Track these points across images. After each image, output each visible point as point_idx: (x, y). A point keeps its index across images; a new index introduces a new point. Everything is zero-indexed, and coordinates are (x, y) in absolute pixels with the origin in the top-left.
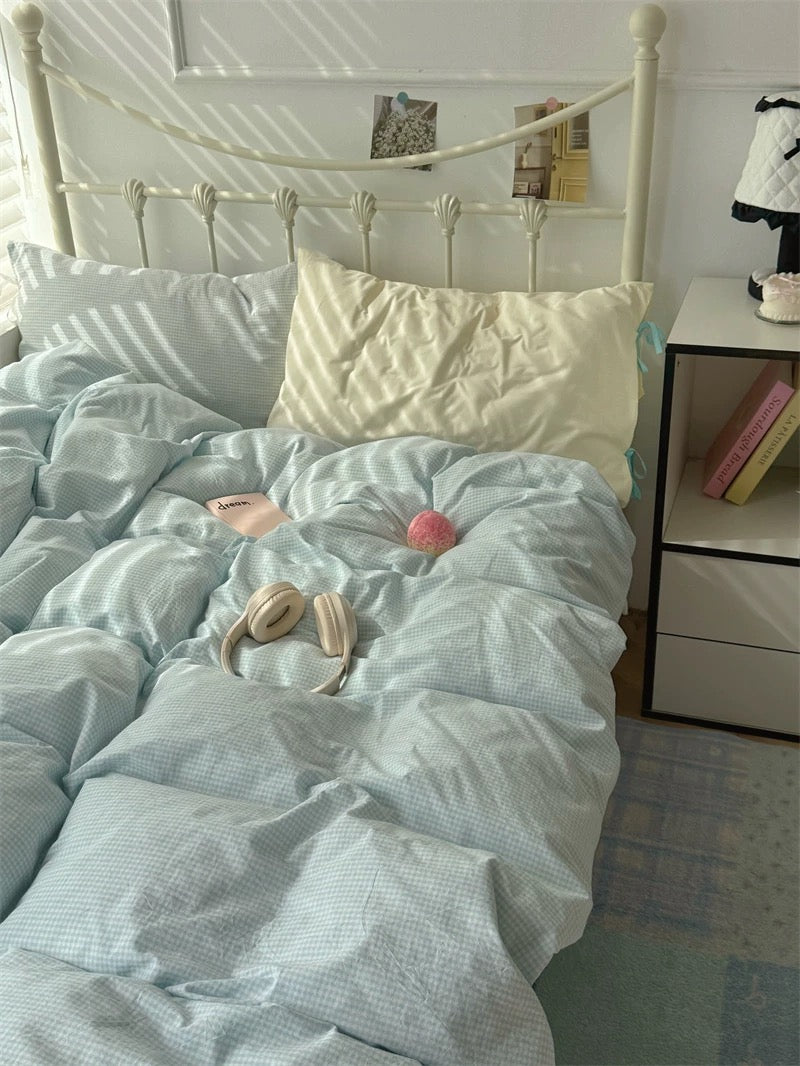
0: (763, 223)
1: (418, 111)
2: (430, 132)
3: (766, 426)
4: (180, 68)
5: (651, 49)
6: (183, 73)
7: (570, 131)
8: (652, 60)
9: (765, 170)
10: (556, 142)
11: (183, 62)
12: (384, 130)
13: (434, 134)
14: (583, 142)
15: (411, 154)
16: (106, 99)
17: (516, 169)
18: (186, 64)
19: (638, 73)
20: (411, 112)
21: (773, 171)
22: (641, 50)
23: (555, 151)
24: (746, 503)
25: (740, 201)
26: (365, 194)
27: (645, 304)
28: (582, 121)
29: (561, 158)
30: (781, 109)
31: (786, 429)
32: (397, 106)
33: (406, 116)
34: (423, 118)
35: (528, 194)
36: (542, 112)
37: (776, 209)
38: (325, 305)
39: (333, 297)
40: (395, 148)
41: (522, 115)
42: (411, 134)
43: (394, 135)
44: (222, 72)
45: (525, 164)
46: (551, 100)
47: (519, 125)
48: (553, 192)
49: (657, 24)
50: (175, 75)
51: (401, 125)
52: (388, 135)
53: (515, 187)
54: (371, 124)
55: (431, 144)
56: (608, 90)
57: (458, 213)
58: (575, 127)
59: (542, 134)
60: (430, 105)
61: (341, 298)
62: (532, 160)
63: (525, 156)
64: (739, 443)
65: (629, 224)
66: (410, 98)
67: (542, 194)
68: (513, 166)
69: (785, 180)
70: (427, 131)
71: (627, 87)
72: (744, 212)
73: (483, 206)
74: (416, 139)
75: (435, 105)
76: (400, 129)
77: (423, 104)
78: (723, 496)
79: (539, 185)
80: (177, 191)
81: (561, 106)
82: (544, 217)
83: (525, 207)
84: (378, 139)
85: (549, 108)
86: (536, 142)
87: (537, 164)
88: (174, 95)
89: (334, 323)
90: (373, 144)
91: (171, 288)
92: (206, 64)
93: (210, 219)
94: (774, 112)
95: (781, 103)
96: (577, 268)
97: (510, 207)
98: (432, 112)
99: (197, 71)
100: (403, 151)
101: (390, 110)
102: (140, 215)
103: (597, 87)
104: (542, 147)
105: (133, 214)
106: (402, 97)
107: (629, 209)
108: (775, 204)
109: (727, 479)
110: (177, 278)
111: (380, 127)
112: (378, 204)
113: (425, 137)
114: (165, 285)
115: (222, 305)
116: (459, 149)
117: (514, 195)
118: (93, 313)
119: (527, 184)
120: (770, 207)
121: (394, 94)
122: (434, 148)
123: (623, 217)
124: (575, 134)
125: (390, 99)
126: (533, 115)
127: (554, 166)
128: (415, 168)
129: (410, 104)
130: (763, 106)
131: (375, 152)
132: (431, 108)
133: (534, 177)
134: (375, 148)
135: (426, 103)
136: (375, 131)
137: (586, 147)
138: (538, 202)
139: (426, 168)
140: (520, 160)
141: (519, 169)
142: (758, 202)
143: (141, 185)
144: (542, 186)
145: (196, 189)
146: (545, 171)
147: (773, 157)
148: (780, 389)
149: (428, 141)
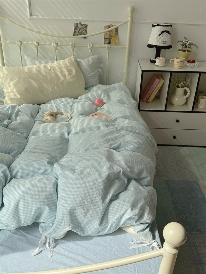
0: (154, 48)
1: (84, 26)
2: (86, 31)
3: (155, 87)
4: (30, 16)
5: (132, 15)
6: (31, 17)
7: (115, 31)
8: (132, 17)
9: (155, 38)
10: (112, 33)
11: (31, 15)
12: (76, 30)
13: (87, 31)
14: (117, 33)
15: (82, 35)
18: (32, 15)
19: (129, 19)
20: (82, 26)
21: (157, 38)
22: (130, 15)
23: (112, 35)
24: (151, 102)
25: (150, 44)
26: (73, 43)
28: (117, 29)
29: (113, 36)
30: (158, 26)
31: (159, 87)
32: (79, 25)
34: (85, 28)
35: (107, 43)
36: (109, 27)
37: (157, 45)
40: (78, 34)
41: (105, 28)
42: (82, 31)
43: (78, 31)
44: (41, 17)
45: (106, 37)
46: (111, 25)
47: (104, 30)
48: (112, 43)
49: (133, 10)
50: (29, 17)
52: (77, 31)
53: (104, 42)
54: (73, 29)
56: (122, 23)
57: (93, 47)
59: (109, 31)
60: (86, 25)
62: (107, 37)
63: (106, 36)
64: (150, 91)
65: (127, 50)
66: (82, 23)
67: (110, 43)
68: (103, 38)
69: (159, 40)
70: (85, 30)
71: (127, 22)
72: (150, 46)
73: (98, 46)
74: (83, 32)
75: (87, 25)
76: (80, 30)
77: (84, 25)
78: (147, 102)
81: (113, 26)
82: (111, 48)
83: (107, 46)
85: (110, 26)
86: (108, 33)
87: (108, 38)
88: (29, 22)
90: (74, 33)
92: (37, 16)
93: (37, 49)
94: (156, 27)
95: (158, 25)
97: (104, 46)
98: (87, 26)
99: (35, 17)
100: (80, 34)
101: (77, 26)
102: (20, 48)
103: (120, 22)
105: (19, 48)
106: (80, 23)
107: (127, 46)
108: (157, 44)
109: (147, 98)
111: (75, 29)
112: (76, 45)
116: (93, 34)
120: (156, 45)
121: (79, 23)
122: (87, 34)
123: (126, 48)
125: (78, 24)
126: (107, 28)
127: (112, 38)
128: (83, 38)
129: (82, 25)
130: (153, 26)
131: (74, 34)
132: (86, 26)
133: (108, 40)
135: (85, 25)
136: (74, 30)
137: (118, 34)
138: (109, 45)
139: (85, 38)
140: (105, 36)
141: (105, 38)
142: (154, 44)
143: (21, 41)
145: (34, 42)
146: (110, 39)
147: (157, 35)
148: (157, 80)
149: (85, 32)
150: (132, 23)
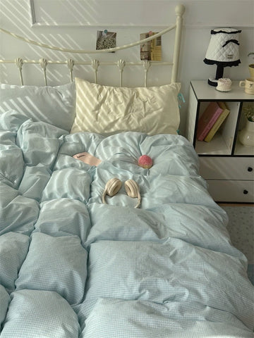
0: (215, 65)
1: (111, 35)
2: (114, 42)
3: (215, 120)
4: (34, 23)
5: (181, 17)
6: (35, 25)
8: (182, 20)
9: (216, 51)
10: (152, 44)
11: (34, 21)
13: (116, 42)
14: (159, 44)
15: (109, 48)
16: (9, 33)
19: (177, 23)
20: (108, 35)
21: (219, 51)
22: (178, 17)
23: (152, 46)
24: (210, 142)
25: (208, 59)
26: (96, 60)
27: (179, 89)
28: (159, 38)
29: (153, 48)
30: (221, 34)
31: (221, 121)
32: (104, 34)
33: (107, 37)
34: (112, 37)
35: (145, 59)
36: (148, 36)
37: (220, 61)
38: (87, 94)
39: (90, 92)
40: (104, 46)
41: (142, 36)
42: (109, 42)
43: (103, 42)
44: (48, 24)
45: (143, 50)
46: (151, 32)
47: (141, 40)
48: (152, 58)
49: (184, 10)
50: (32, 25)
51: (105, 39)
52: (101, 42)
53: (141, 57)
54: (96, 39)
56: (168, 29)
57: (125, 65)
59: (148, 42)
60: (114, 34)
61: (92, 92)
62: (145, 49)
63: (143, 48)
64: (208, 125)
65: (174, 67)
66: (108, 31)
67: (149, 59)
68: (140, 51)
69: (222, 53)
71: (174, 28)
72: (208, 62)
73: (132, 63)
74: (110, 44)
75: (116, 33)
76: (105, 41)
77: (112, 33)
78: (204, 140)
79: (148, 56)
80: (34, 61)
81: (154, 34)
82: (150, 65)
83: (145, 63)
84: (98, 44)
85: (150, 34)
86: (146, 44)
87: (147, 50)
88: (32, 33)
89: (91, 99)
90: (97, 46)
91: (36, 92)
92: (42, 22)
93: (45, 70)
94: (218, 34)
95: (221, 32)
96: (157, 79)
97: (140, 63)
98: (115, 36)
99: (39, 24)
101: (102, 35)
102: (21, 69)
104: (148, 45)
105: (19, 69)
106: (106, 31)
107: (174, 62)
108: (220, 59)
109: (205, 135)
110: (37, 88)
111: (99, 40)
112: (100, 63)
114: (34, 90)
115: (54, 96)
116: (125, 46)
117: (141, 60)
118: (11, 100)
119: (144, 56)
120: (218, 60)
121: (104, 31)
122: (116, 47)
123: (172, 64)
124: (157, 41)
125: (102, 32)
126: (145, 37)
127: (152, 51)
128: (111, 52)
129: (108, 33)
130: (213, 33)
131: (98, 48)
133: (146, 54)
136: (97, 41)
138: (148, 61)
139: (114, 52)
140: (141, 49)
141: (141, 52)
142: (214, 59)
143: (22, 60)
145: (40, 61)
146: (149, 52)
147: (218, 47)
148: (219, 110)
149: (113, 44)
150: (182, 27)
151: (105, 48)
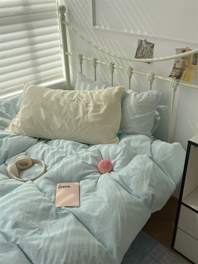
1: (149, 46)
2: (152, 52)
7: (192, 59)
10: (187, 61)
12: (139, 50)
13: (153, 53)
14: (195, 63)
15: (146, 58)
16: (76, 32)
17: (173, 68)
18: (95, 25)
20: (147, 45)
23: (186, 64)
26: (130, 68)
28: (196, 55)
29: (188, 67)
32: (144, 43)
33: (146, 46)
34: (150, 48)
35: (175, 76)
36: (184, 51)
40: (142, 55)
41: (178, 51)
42: (146, 52)
43: (142, 51)
44: (103, 28)
45: (176, 67)
46: (187, 48)
47: (176, 54)
48: (182, 78)
50: (92, 27)
51: (144, 49)
52: (140, 51)
53: (171, 73)
54: (136, 47)
55: (151, 56)
57: (153, 78)
58: (194, 58)
59: (183, 58)
60: (152, 44)
62: (179, 66)
63: (177, 64)
66: (147, 41)
67: (178, 77)
70: (151, 52)
73: (161, 78)
74: (147, 54)
75: (154, 44)
76: (144, 50)
77: (150, 43)
79: (179, 74)
81: (190, 50)
82: (177, 84)
83: (172, 81)
84: (138, 52)
85: (186, 50)
86: (181, 60)
87: (180, 67)
90: (136, 54)
92: (100, 25)
97: (167, 79)
98: (153, 46)
99: (98, 27)
101: (142, 44)
102: (81, 63)
104: (183, 62)
106: (145, 40)
111: (139, 48)
112: (133, 71)
113: (150, 53)
117: (170, 76)
119: (175, 73)
121: (143, 40)
122: (152, 58)
124: (193, 60)
125: (142, 41)
126: (181, 52)
127: (185, 69)
128: (146, 62)
129: (147, 43)
131: (136, 57)
133: (178, 71)
134: (136, 55)
136: (137, 50)
137: (196, 65)
138: (176, 79)
139: (149, 63)
140: (175, 65)
141: (174, 68)
143: (81, 56)
144: (180, 74)
145: (92, 59)
146: (182, 70)
149: (151, 55)
151: (143, 57)
